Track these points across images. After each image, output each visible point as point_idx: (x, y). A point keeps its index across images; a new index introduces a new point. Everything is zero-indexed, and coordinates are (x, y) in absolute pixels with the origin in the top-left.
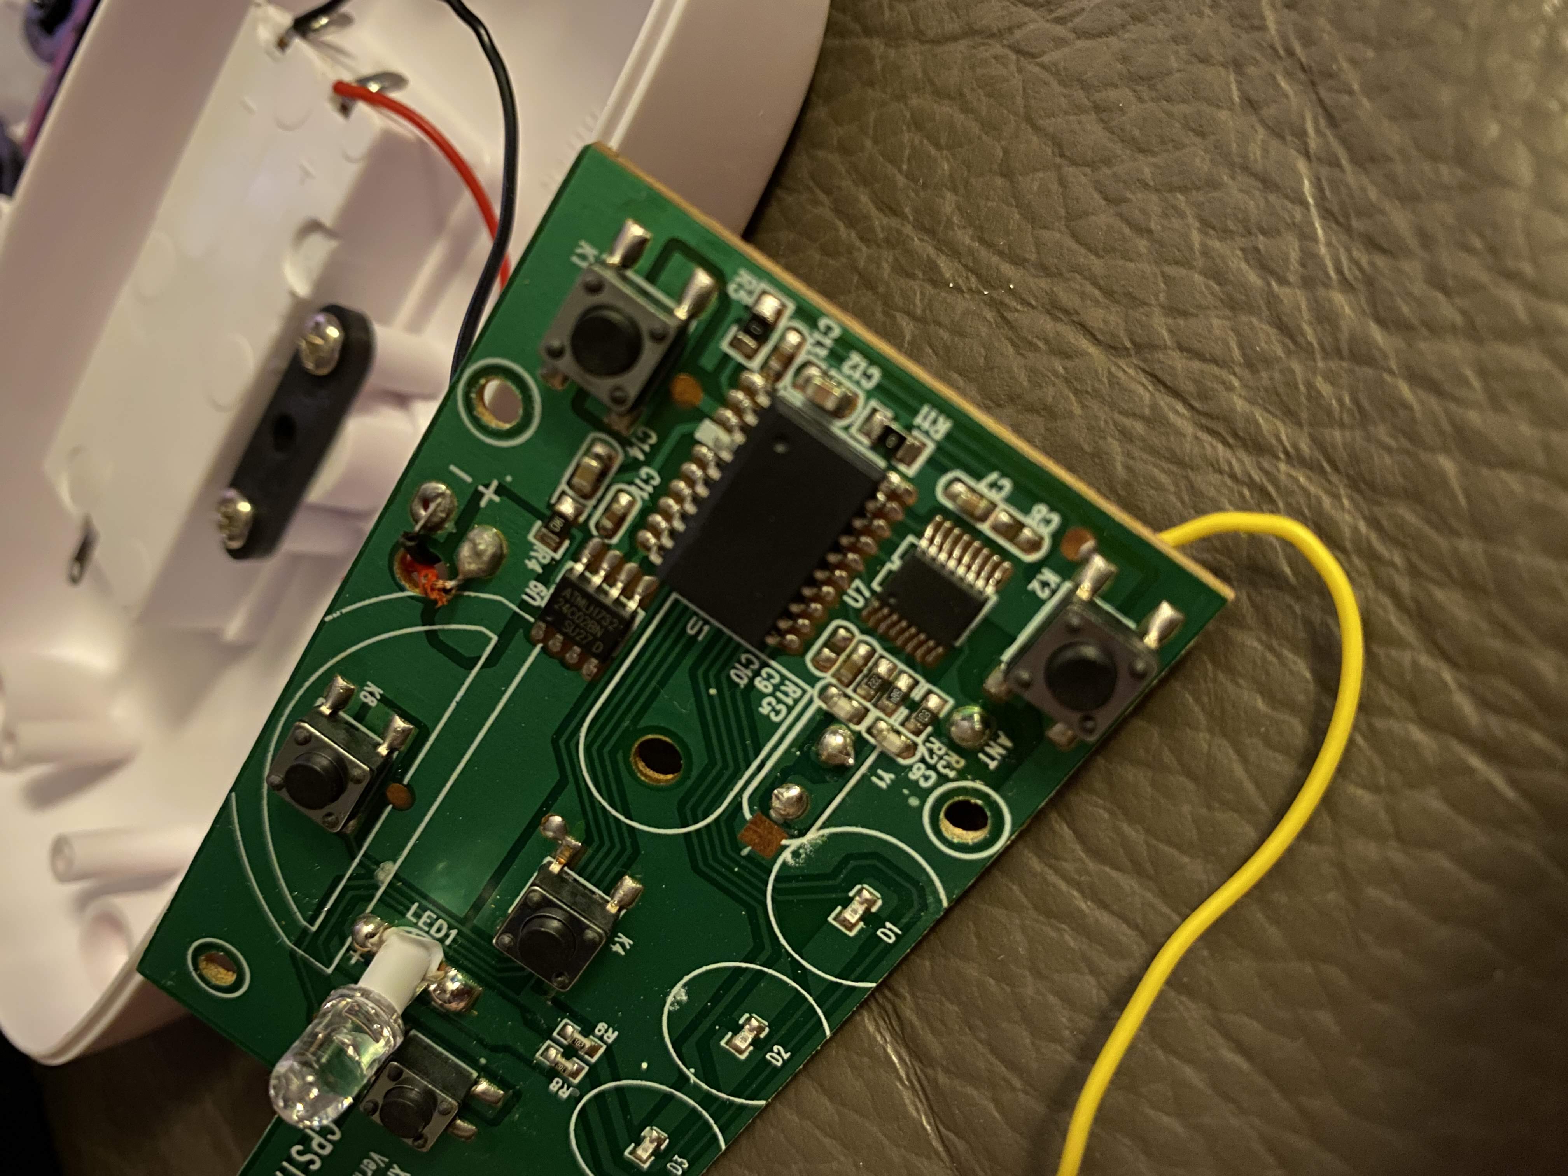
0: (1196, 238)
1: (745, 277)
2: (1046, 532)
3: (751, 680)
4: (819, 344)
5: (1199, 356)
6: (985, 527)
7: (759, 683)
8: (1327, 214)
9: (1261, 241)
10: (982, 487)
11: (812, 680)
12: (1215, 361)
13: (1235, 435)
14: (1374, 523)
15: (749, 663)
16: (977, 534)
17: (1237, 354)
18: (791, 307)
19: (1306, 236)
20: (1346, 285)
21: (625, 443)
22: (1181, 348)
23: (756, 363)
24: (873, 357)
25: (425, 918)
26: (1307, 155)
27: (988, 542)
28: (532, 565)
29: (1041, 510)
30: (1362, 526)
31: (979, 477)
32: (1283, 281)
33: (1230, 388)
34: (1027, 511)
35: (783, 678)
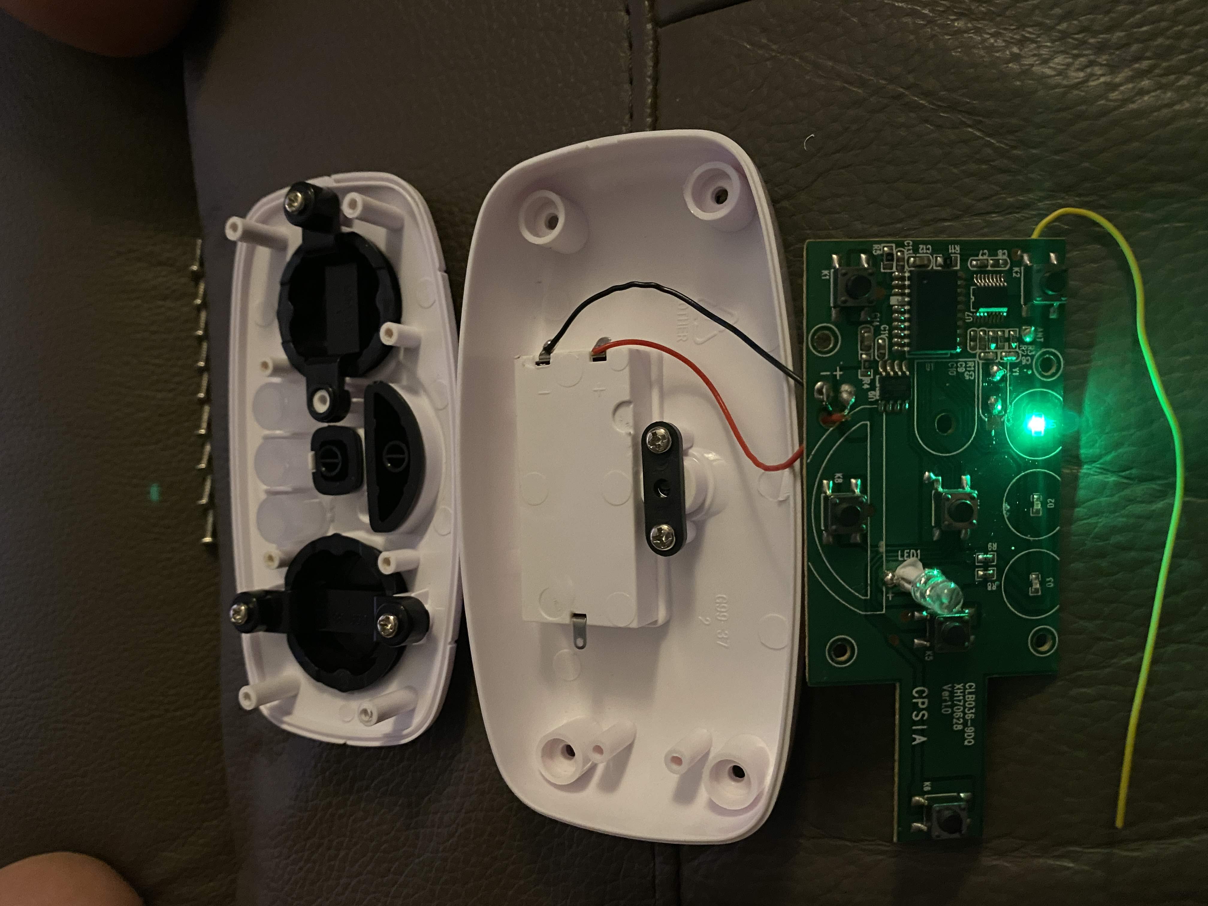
0: (955, 171)
1: (876, 246)
2: (1005, 257)
3: (957, 371)
4: (909, 250)
5: (987, 198)
6: (989, 268)
7: (960, 370)
8: (990, 135)
9: (978, 156)
10: (980, 257)
11: (974, 356)
12: (992, 196)
13: (1017, 208)
14: (1079, 195)
15: (952, 365)
16: (988, 272)
17: (999, 189)
18: (894, 245)
19: (990, 145)
20: (1014, 148)
21: (871, 323)
22: (980, 200)
23: (894, 269)
24: (925, 243)
25: (906, 555)
26: (970, 126)
27: (993, 272)
28: (866, 386)
29: (1000, 252)
30: (1077, 199)
31: (978, 256)
32: (993, 161)
33: (1005, 198)
34: (997, 255)
35: (966, 362)
